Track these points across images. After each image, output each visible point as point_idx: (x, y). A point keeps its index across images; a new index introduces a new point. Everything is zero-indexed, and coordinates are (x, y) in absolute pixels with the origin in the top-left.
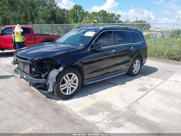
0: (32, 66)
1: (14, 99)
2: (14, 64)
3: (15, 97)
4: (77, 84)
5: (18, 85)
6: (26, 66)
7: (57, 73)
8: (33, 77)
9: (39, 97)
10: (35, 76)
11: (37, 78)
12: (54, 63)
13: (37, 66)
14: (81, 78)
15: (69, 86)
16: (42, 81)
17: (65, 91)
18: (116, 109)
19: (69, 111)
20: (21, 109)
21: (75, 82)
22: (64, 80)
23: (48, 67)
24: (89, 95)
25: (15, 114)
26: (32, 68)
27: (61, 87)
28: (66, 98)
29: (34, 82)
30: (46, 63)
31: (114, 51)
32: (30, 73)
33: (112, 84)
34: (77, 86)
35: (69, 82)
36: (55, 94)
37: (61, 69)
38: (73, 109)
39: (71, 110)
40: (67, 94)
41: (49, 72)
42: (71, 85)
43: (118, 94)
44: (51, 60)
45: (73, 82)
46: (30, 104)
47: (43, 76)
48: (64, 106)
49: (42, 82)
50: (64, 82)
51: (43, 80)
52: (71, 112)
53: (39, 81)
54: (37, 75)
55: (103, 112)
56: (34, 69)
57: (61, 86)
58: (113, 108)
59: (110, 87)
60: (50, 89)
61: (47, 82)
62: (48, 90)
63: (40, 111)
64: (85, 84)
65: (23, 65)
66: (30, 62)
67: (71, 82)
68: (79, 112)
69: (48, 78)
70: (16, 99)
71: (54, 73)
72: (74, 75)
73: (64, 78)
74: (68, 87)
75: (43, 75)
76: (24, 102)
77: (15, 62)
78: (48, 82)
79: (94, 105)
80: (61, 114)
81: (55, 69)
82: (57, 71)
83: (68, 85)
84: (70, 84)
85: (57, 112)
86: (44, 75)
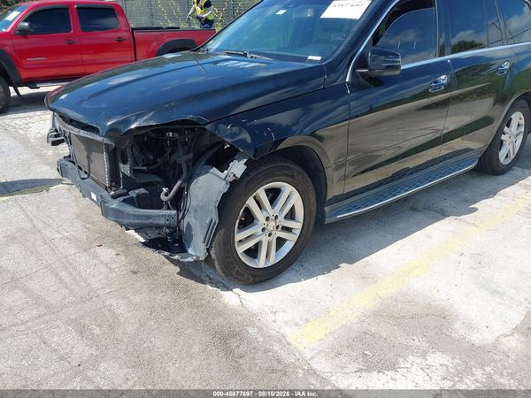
0: (119, 155)
1: (61, 281)
2: (55, 143)
3: (63, 274)
4: (297, 226)
5: (78, 216)
6: (94, 155)
7: (223, 187)
8: (124, 201)
9: (151, 272)
10: (133, 194)
11: (140, 202)
12: (206, 141)
13: (136, 154)
14: (313, 199)
15: (270, 235)
16: (163, 215)
17: (253, 252)
18: (476, 338)
19: (277, 347)
20: (82, 331)
21: (291, 215)
22: (248, 211)
23: (182, 158)
24: (344, 265)
25: (61, 358)
26: (121, 165)
27: (240, 241)
28: (257, 279)
29: (132, 221)
30: (174, 141)
31: (443, 79)
32: (111, 181)
33: (426, 209)
34: (298, 232)
35: (267, 219)
36: (217, 266)
37: (238, 168)
38: (291, 334)
39: (281, 340)
40: (261, 262)
41: (189, 180)
42: (277, 227)
43: (463, 258)
44: (192, 130)
45: (285, 218)
46: (121, 309)
47: (165, 195)
48: (252, 318)
49: (162, 222)
50: (249, 219)
51: (168, 212)
52: (284, 355)
53: (149, 217)
54: (142, 190)
55: (424, 355)
56: (125, 169)
57: (239, 236)
58: (462, 332)
59: (420, 227)
60: (197, 250)
61: (183, 217)
62: (190, 251)
63: (158, 343)
64: (327, 221)
65: (86, 150)
66: (106, 141)
67: (276, 217)
68: (319, 352)
69: (185, 205)
70: (68, 280)
71: (209, 186)
72: (287, 189)
73: (251, 203)
74: (265, 239)
75: (165, 190)
76: (98, 296)
77: (56, 136)
78: (187, 219)
79: (376, 314)
80: (245, 363)
81: (214, 170)
82: (223, 175)
83: (263, 230)
84: (272, 224)
85: (229, 352)
86: (170, 192)
